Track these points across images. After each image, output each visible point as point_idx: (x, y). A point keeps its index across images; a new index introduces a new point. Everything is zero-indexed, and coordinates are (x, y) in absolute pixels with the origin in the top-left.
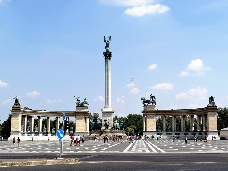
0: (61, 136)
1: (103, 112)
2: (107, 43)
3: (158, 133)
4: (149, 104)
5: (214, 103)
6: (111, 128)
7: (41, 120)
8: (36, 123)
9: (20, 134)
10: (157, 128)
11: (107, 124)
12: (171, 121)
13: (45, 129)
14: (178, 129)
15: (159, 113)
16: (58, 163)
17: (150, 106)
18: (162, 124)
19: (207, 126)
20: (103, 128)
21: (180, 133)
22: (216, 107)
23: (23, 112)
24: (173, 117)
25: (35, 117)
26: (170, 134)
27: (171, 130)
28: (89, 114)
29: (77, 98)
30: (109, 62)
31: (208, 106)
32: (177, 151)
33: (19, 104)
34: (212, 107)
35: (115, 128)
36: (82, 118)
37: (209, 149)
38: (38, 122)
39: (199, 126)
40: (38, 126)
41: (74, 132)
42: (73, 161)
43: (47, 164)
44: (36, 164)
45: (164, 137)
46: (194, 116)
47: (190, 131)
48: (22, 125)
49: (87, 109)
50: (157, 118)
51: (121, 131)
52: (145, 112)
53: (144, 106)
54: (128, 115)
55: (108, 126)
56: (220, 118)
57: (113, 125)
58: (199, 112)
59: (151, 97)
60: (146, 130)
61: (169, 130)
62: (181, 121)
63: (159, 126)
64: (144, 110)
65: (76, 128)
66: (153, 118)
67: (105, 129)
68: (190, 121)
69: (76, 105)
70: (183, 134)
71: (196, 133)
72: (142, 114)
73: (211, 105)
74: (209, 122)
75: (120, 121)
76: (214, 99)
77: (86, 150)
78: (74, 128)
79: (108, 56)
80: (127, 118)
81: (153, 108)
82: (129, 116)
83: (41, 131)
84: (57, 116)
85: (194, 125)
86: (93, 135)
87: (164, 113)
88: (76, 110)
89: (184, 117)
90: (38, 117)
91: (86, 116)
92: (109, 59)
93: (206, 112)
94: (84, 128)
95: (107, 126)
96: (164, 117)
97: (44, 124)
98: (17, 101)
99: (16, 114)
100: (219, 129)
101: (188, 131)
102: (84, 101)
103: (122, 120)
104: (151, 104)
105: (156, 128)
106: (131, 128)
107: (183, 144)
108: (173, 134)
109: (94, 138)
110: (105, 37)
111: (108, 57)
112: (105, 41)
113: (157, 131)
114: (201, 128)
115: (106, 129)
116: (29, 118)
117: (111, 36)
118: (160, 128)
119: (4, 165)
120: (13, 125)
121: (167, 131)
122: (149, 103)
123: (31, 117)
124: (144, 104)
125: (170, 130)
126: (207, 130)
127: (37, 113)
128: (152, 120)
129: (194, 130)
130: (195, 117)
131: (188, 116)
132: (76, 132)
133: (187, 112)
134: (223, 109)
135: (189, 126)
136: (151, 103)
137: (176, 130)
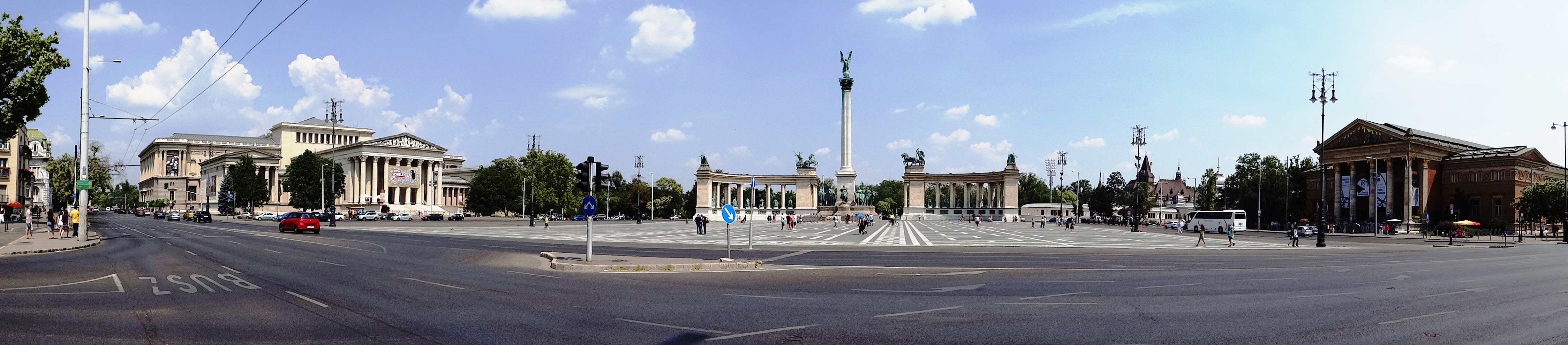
0: (730, 218)
1: (838, 176)
2: (844, 62)
3: (926, 210)
4: (914, 165)
5: (1015, 165)
6: (852, 203)
7: (742, 189)
8: (734, 194)
9: (711, 212)
10: (926, 202)
11: (845, 195)
12: (948, 191)
13: (749, 203)
14: (958, 205)
15: (930, 178)
16: (723, 269)
17: (916, 166)
18: (934, 196)
19: (1003, 200)
20: (839, 201)
21: (961, 211)
22: (1018, 170)
23: (714, 176)
24: (952, 185)
25: (732, 186)
26: (946, 212)
27: (948, 206)
28: (818, 180)
29: (798, 154)
30: (849, 94)
31: (1005, 169)
32: (952, 242)
33: (708, 166)
34: (1011, 171)
35: (858, 201)
36: (807, 186)
37: (1005, 237)
38: (738, 192)
39: (991, 200)
40: (738, 199)
41: (793, 209)
42: (750, 266)
43: (702, 270)
44: (681, 270)
45: (937, 215)
46: (983, 183)
47: (977, 207)
48: (712, 197)
49: (815, 172)
50: (926, 186)
51: (868, 206)
52: (908, 176)
53: (906, 167)
54: (881, 182)
55: (847, 198)
56: (1022, 188)
57: (855, 197)
58: (992, 178)
59: (918, 153)
60: (908, 205)
61: (945, 204)
62: (963, 191)
63: (930, 199)
64: (906, 173)
65: (797, 203)
66: (920, 186)
67: (842, 203)
68: (978, 192)
69: (797, 165)
70: (966, 211)
71: (986, 211)
72: (903, 180)
73: (1011, 167)
74: (1006, 194)
75: (866, 191)
76: (1014, 159)
77: (799, 240)
78: (794, 201)
79: (846, 84)
80: (880, 187)
81: (920, 170)
82: (883, 183)
83: (742, 207)
84: (766, 183)
85: (982, 198)
86: (822, 213)
87: (938, 178)
88: (796, 174)
89: (969, 185)
90: (737, 184)
91: (814, 182)
92: (848, 89)
93: (1003, 179)
94: (810, 201)
95: (844, 199)
96: (938, 185)
97: (748, 196)
98: (704, 161)
99: (704, 180)
100: (1020, 205)
101: (975, 207)
102: (810, 159)
103: (869, 189)
104: (918, 164)
105: (924, 202)
106: (886, 202)
107: (965, 229)
108: (951, 212)
109: (822, 219)
110: (841, 53)
111: (847, 86)
112: (842, 59)
113: (926, 206)
114: (994, 204)
115: (844, 204)
116: (724, 186)
117: (851, 52)
118: (930, 203)
119: (625, 269)
120: (699, 198)
121: (941, 208)
122: (913, 163)
123: (727, 185)
124: (906, 163)
125: (946, 206)
126: (1002, 205)
127: (736, 178)
128: (918, 189)
129: (982, 206)
130: (986, 185)
131: (973, 184)
132: (797, 208)
133: (974, 178)
134: (1028, 175)
135: (975, 200)
136: (916, 162)
137: (956, 206)
